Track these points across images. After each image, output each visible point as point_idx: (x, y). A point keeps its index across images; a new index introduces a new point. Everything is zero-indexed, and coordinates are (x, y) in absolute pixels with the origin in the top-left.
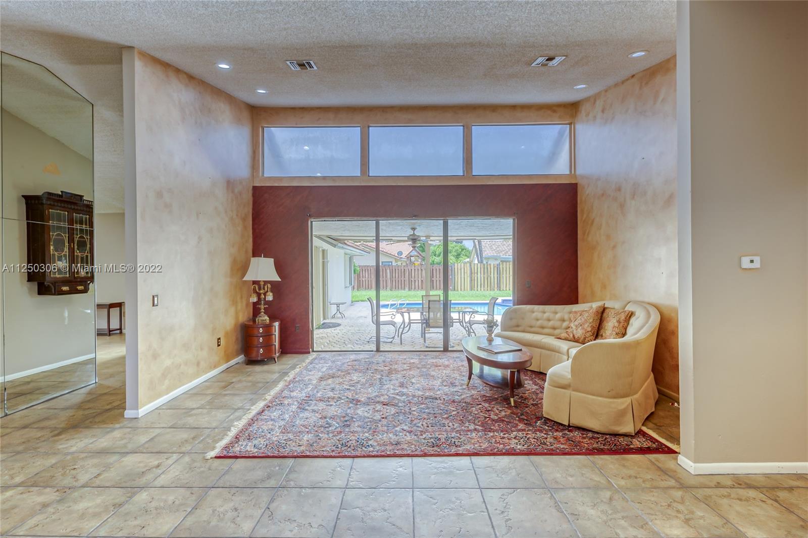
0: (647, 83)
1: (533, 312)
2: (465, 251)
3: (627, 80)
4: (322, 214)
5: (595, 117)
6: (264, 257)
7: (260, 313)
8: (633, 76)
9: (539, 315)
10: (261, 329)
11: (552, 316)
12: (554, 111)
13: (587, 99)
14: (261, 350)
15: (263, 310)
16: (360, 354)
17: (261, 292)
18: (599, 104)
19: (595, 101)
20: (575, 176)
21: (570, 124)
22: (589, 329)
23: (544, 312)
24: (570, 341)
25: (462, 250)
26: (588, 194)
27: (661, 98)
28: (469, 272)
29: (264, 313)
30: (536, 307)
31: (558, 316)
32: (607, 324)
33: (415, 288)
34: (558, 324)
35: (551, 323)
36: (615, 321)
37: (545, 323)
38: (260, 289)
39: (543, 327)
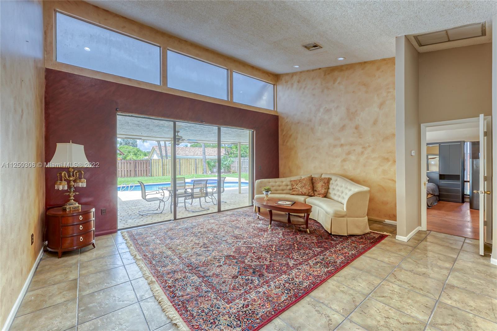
0: (329, 74)
1: (269, 182)
2: (139, 152)
3: (316, 70)
4: (128, 110)
5: (292, 84)
6: (72, 143)
7: (69, 200)
8: (320, 69)
9: (274, 184)
10: (81, 216)
11: (281, 184)
12: (269, 76)
13: (287, 74)
14: (81, 237)
15: (72, 198)
16: (165, 224)
17: (71, 179)
18: (296, 78)
19: (292, 76)
20: (276, 111)
21: (274, 85)
22: (310, 188)
23: (276, 182)
24: (300, 195)
25: (138, 151)
26: (287, 122)
27: (338, 82)
28: (161, 165)
29: (74, 200)
30: (271, 180)
31: (284, 183)
32: (317, 185)
33: (122, 176)
34: (285, 187)
35: (281, 188)
36: (322, 183)
37: (278, 188)
38: (69, 176)
39: (276, 190)
